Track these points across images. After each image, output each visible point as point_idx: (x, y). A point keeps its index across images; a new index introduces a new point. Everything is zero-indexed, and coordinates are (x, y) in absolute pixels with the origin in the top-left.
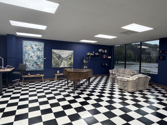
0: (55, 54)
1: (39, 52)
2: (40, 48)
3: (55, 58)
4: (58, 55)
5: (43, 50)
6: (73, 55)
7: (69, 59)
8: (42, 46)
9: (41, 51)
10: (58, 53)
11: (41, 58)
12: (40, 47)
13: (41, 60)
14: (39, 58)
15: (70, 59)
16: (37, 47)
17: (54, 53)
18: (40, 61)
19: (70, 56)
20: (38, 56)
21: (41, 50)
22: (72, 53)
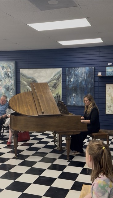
0: (24, 78)
1: (8, 80)
2: (9, 73)
3: (26, 86)
4: (30, 80)
5: (13, 76)
6: (61, 79)
7: (53, 87)
8: (11, 68)
9: (11, 78)
10: (30, 76)
11: (11, 89)
12: (9, 70)
13: (11, 94)
14: (8, 89)
15: (55, 86)
16: (5, 70)
17: (24, 76)
18: (9, 95)
19: (55, 81)
20: (7, 86)
21: (10, 75)
22: (58, 73)
